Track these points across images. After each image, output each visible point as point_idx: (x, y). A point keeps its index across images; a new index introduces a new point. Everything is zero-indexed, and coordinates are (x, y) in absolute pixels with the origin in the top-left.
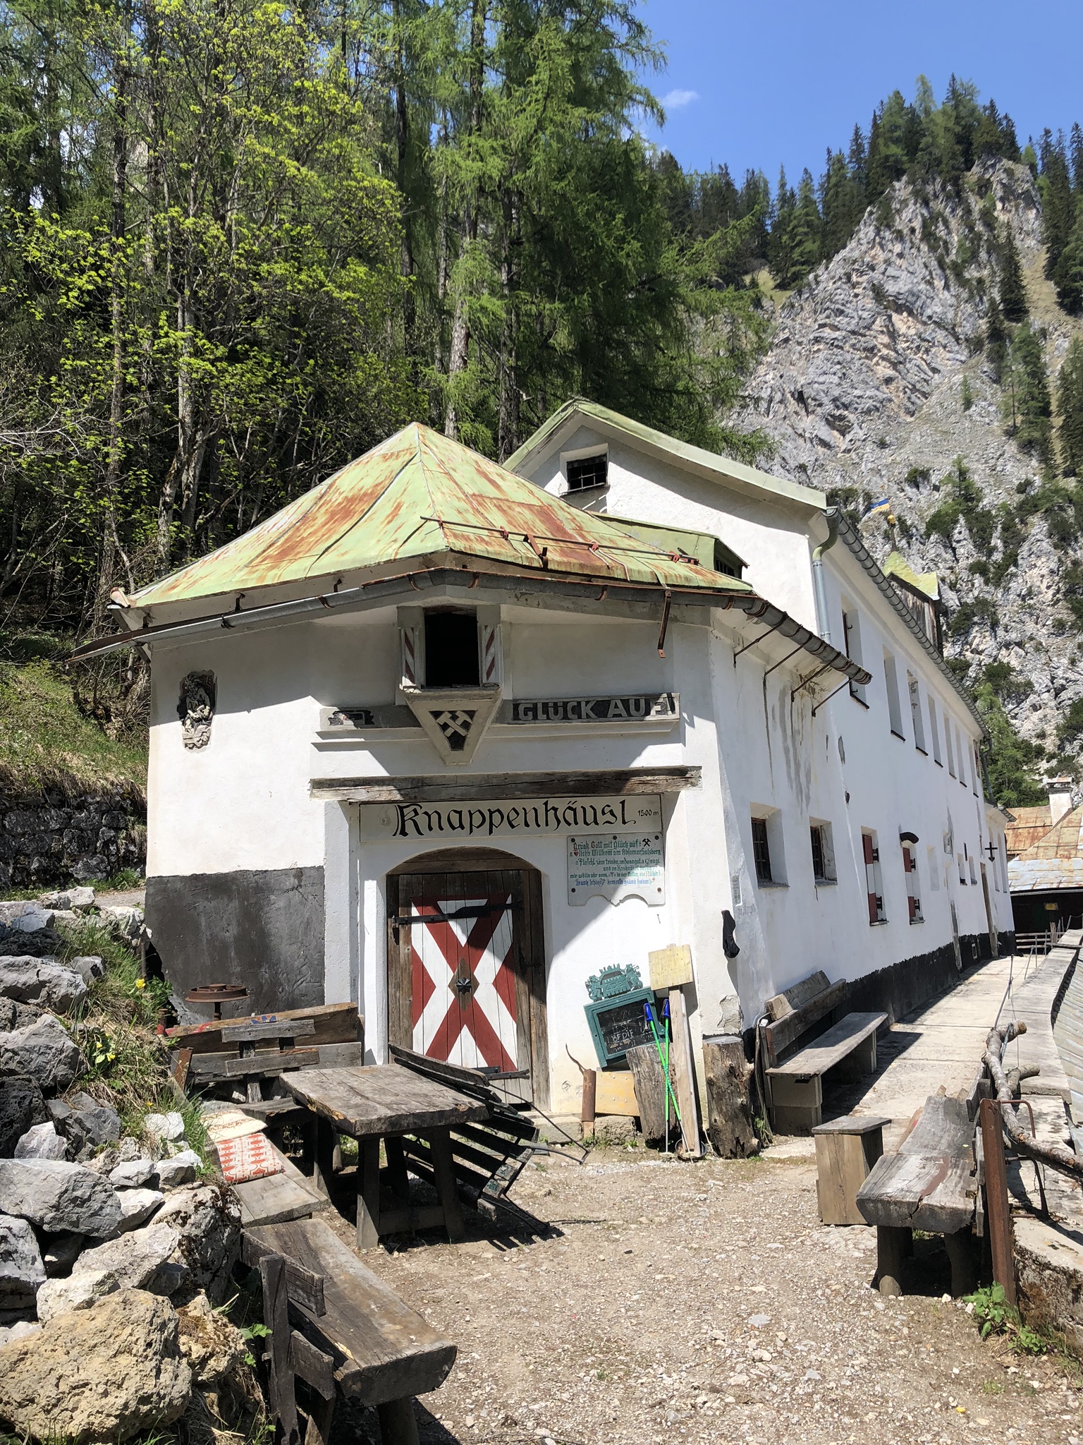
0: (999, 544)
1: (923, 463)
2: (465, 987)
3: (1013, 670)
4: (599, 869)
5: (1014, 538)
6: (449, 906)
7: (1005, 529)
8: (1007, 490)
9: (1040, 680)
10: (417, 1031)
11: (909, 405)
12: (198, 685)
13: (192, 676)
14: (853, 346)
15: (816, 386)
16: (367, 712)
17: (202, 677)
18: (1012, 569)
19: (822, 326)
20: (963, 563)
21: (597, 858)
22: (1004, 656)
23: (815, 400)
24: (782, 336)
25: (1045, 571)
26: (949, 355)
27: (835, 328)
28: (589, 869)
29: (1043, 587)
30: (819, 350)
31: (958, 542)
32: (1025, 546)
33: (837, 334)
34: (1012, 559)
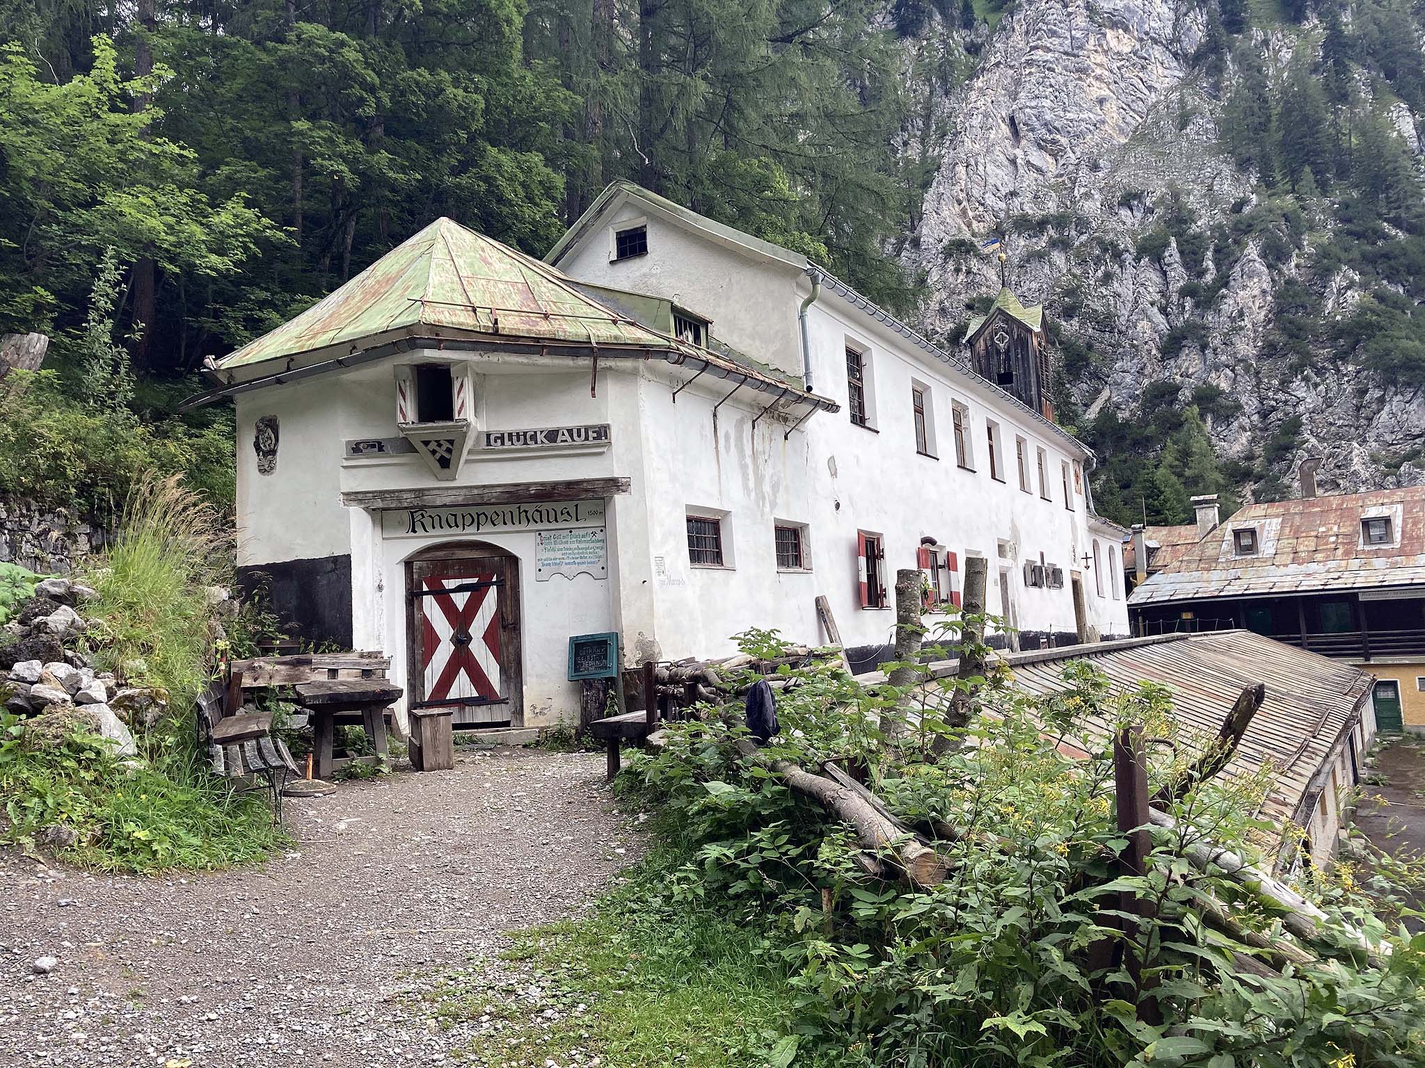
0: (1211, 265)
1: (1136, 186)
2: (461, 641)
3: (1223, 392)
4: (558, 555)
5: (1226, 258)
6: (450, 584)
7: (1217, 251)
8: (1223, 211)
9: (1250, 403)
10: (428, 672)
11: (1123, 125)
12: (267, 426)
13: (262, 420)
14: (1065, 68)
15: (1028, 110)
16: (379, 443)
17: (270, 420)
18: (1224, 291)
19: (1032, 48)
20: (1175, 286)
21: (558, 546)
22: (1213, 379)
23: (1027, 125)
24: (993, 60)
25: (1256, 292)
26: (1166, 72)
27: (1048, 50)
28: (551, 555)
29: (1255, 309)
30: (1030, 73)
31: (1169, 265)
32: (1237, 268)
33: (1049, 56)
34: (1224, 281)
